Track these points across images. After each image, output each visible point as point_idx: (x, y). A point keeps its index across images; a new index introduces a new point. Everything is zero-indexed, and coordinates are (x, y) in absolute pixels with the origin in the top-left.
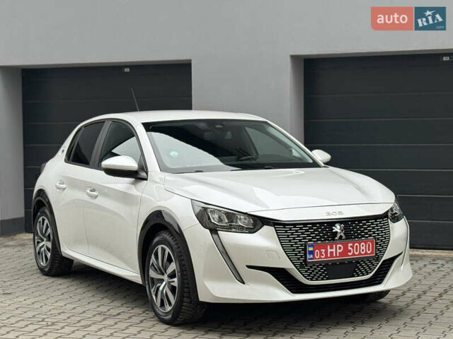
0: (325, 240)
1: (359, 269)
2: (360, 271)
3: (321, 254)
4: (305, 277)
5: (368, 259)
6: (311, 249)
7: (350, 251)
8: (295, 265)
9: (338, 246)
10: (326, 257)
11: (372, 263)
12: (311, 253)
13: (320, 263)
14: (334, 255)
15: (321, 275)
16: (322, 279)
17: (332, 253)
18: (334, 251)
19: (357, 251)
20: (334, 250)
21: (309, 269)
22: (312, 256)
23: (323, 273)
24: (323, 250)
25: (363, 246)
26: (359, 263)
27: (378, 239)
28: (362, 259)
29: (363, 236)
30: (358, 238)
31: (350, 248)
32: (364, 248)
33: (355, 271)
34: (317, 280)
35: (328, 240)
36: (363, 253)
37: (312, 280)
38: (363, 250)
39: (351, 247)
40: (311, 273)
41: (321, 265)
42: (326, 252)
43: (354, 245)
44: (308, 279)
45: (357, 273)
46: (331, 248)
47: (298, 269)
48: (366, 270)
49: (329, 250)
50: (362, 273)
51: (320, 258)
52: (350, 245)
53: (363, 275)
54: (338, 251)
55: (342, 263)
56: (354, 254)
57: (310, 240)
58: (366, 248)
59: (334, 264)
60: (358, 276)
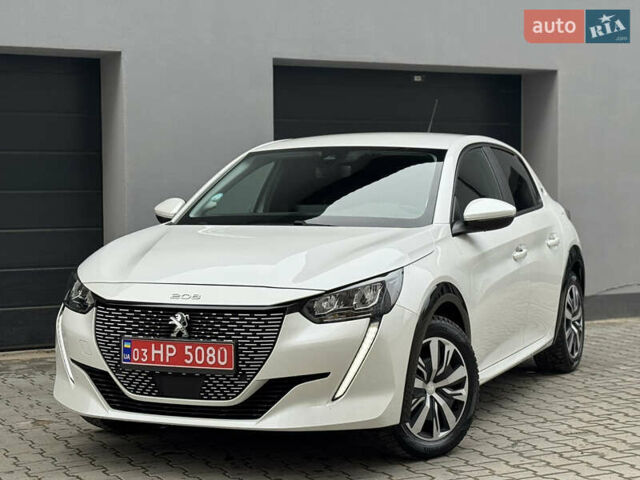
0: (150, 335)
1: (209, 388)
2: (212, 391)
3: (141, 356)
4: (125, 387)
5: (224, 374)
6: (127, 345)
7: (188, 358)
8: (110, 367)
9: (168, 346)
10: (149, 361)
11: (232, 382)
12: (128, 351)
13: (143, 369)
14: (162, 360)
15: (146, 387)
16: (150, 394)
17: (157, 356)
18: (161, 354)
19: (200, 359)
20: (161, 352)
21: (127, 376)
22: (128, 357)
23: (149, 384)
24: (146, 351)
25: (211, 352)
26: (207, 378)
27: (243, 344)
28: (213, 373)
29: (216, 337)
30: (204, 338)
31: (187, 353)
32: (213, 355)
33: (204, 391)
34: (142, 394)
35: (154, 336)
36: (211, 363)
37: (134, 392)
38: (211, 359)
39: (189, 350)
40: (131, 382)
41: (143, 372)
42: (149, 353)
43: (194, 348)
44: (129, 390)
45: (206, 394)
46: (157, 348)
47: (114, 374)
48: (222, 391)
49: (154, 352)
50: (216, 394)
51: (139, 361)
52: (187, 347)
53: (219, 398)
54: (168, 354)
55: (177, 374)
56: (194, 363)
57: (129, 333)
58: (216, 355)
59: (164, 373)
60: (210, 398)
